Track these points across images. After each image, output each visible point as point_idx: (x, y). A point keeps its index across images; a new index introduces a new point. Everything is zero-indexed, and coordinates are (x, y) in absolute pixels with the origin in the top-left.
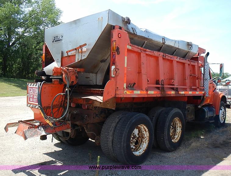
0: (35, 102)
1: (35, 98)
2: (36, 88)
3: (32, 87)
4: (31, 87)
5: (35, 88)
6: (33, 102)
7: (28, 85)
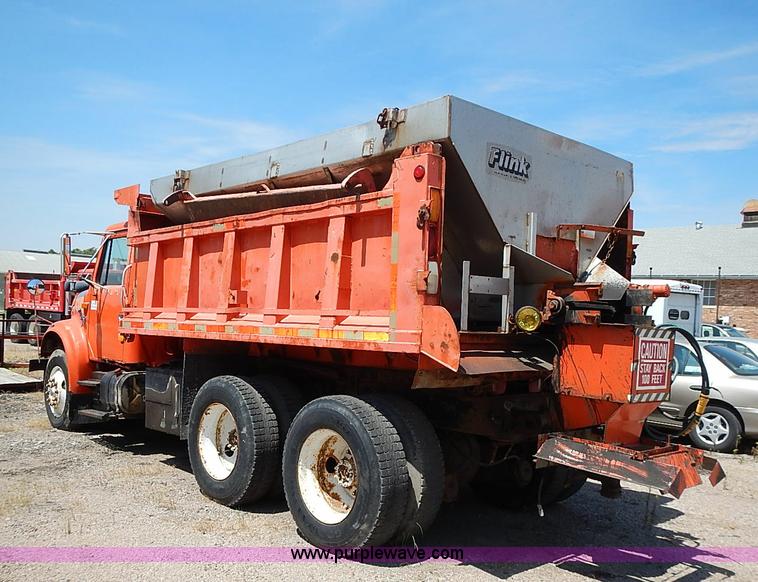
0: (656, 385)
1: (657, 373)
2: (663, 343)
3: (649, 342)
4: (646, 342)
5: (660, 342)
6: (650, 385)
7: (639, 333)
